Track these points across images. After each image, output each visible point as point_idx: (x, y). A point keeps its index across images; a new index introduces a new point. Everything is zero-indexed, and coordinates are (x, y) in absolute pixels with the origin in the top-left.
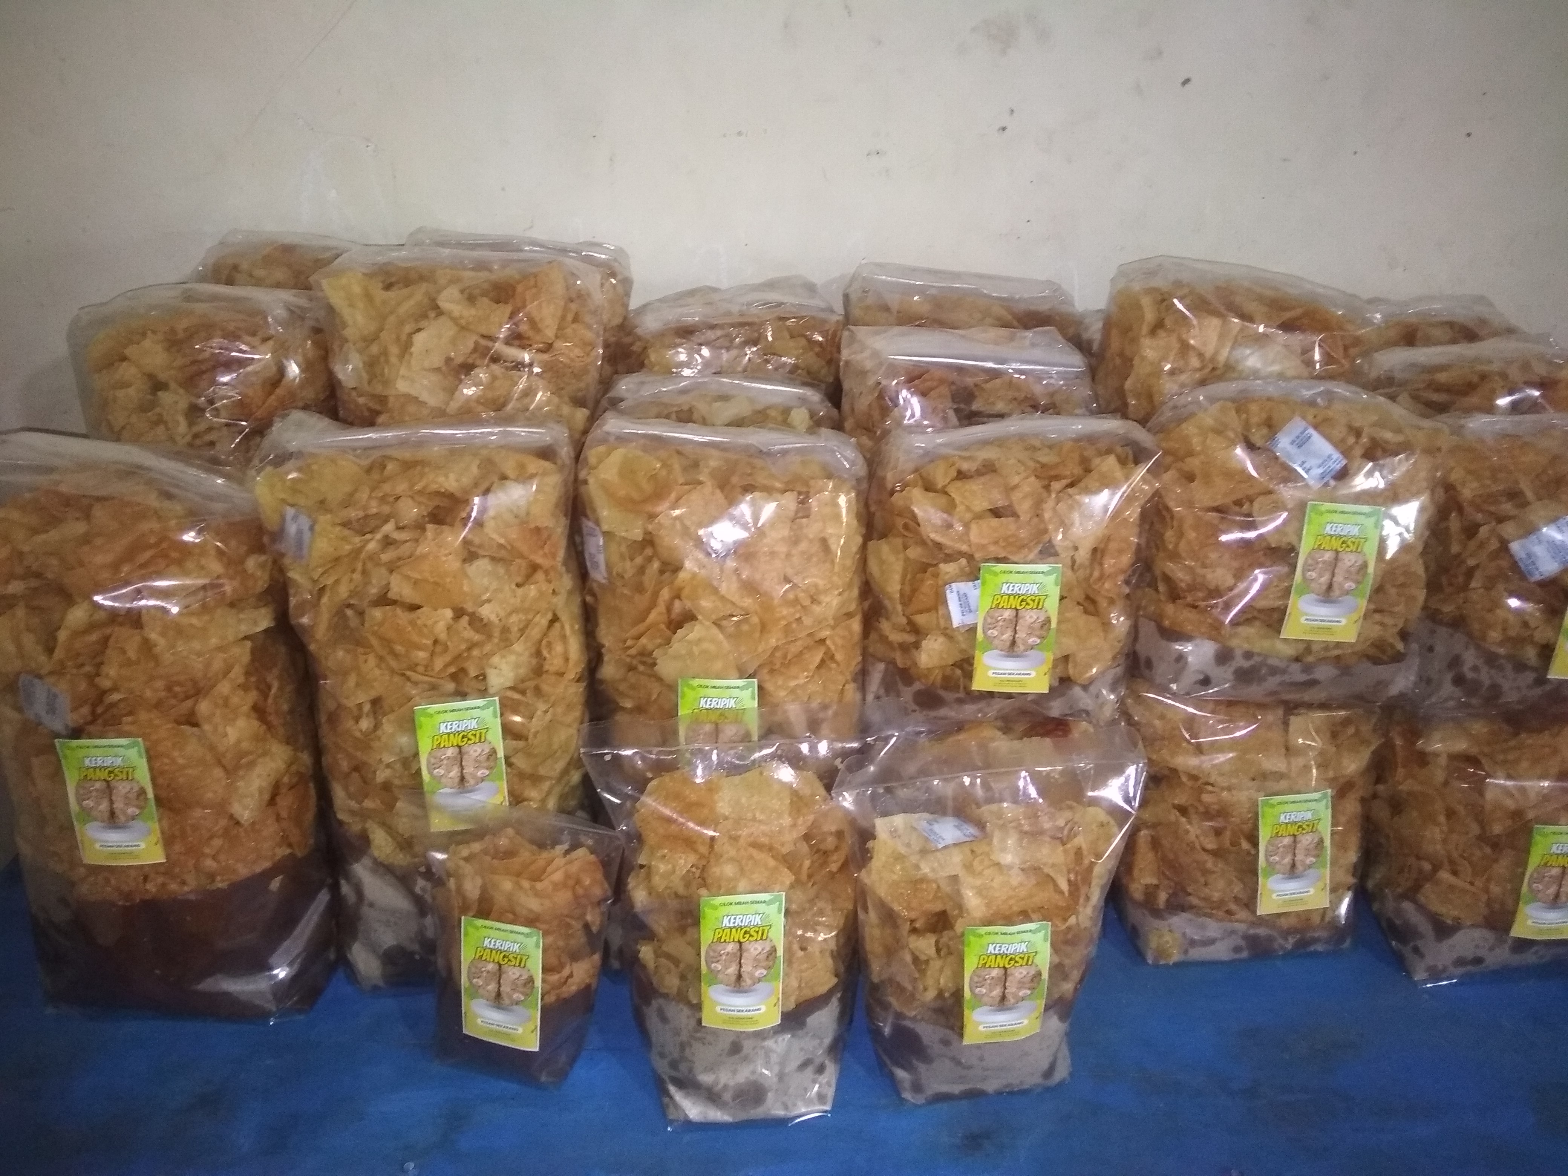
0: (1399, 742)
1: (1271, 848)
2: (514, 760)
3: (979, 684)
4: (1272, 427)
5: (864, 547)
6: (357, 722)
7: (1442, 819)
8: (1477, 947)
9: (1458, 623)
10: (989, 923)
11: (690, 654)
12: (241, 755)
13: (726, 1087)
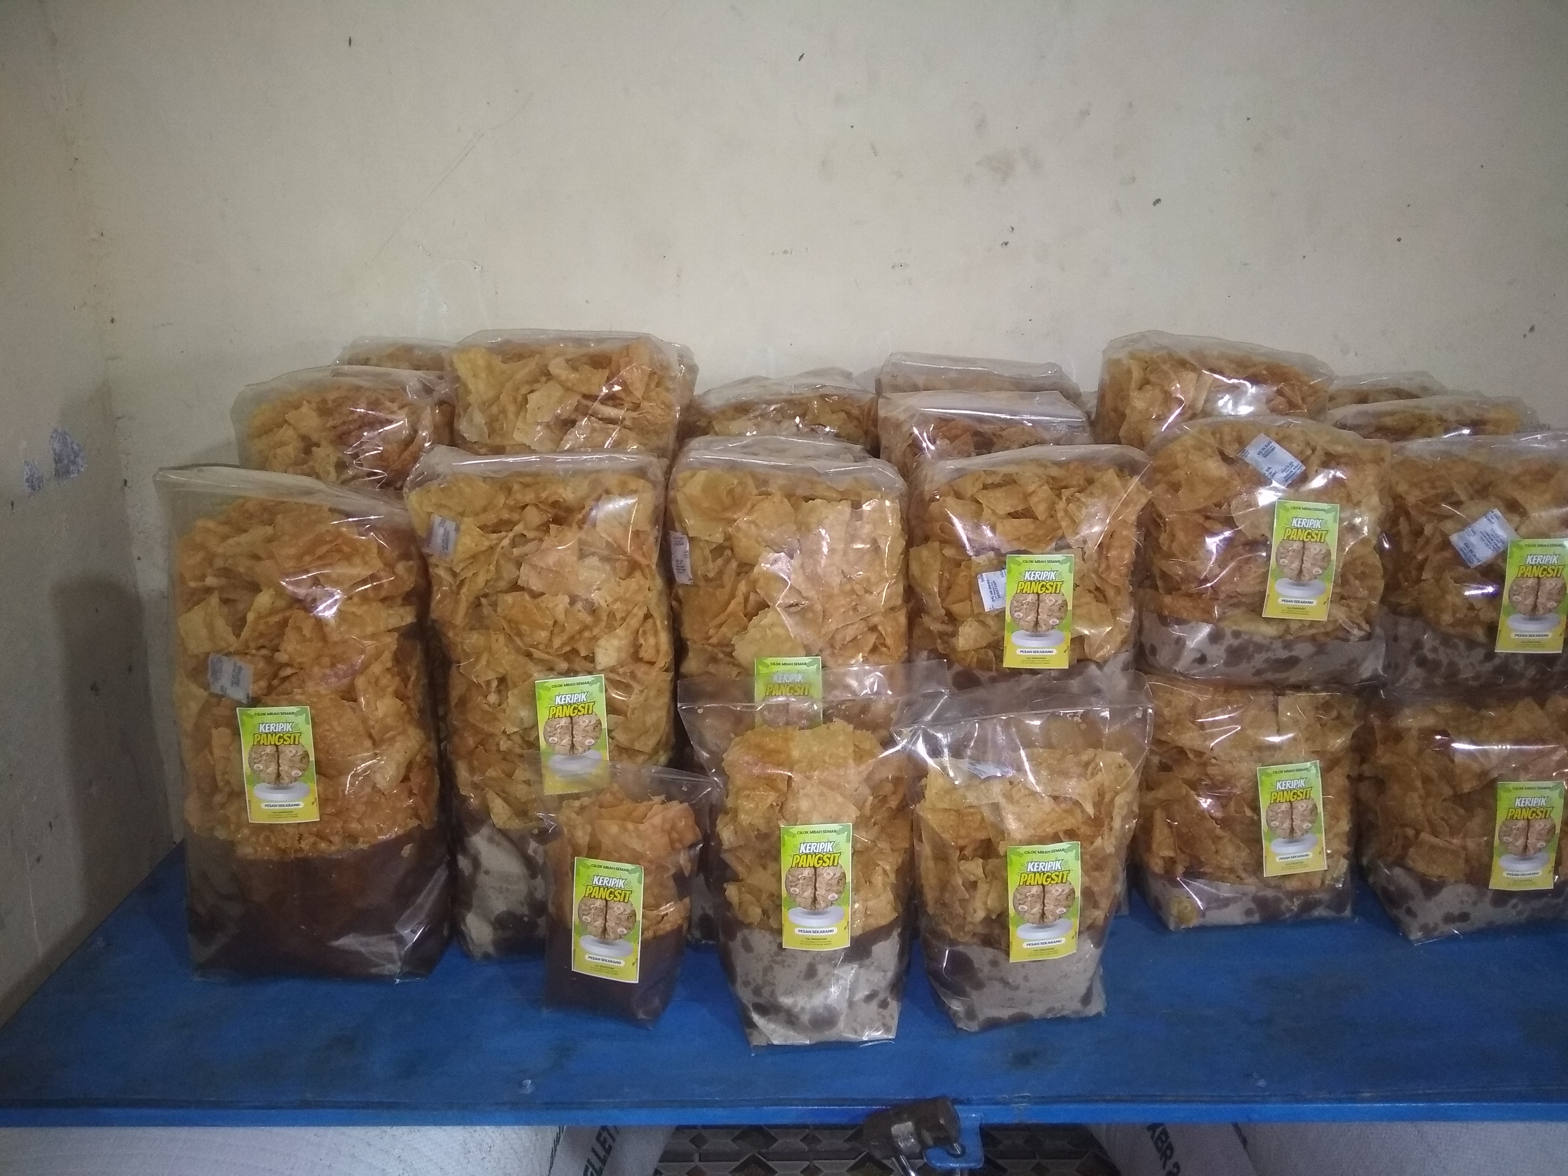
0: (1377, 723)
1: (1271, 813)
2: (614, 734)
3: (1009, 662)
4: (1242, 442)
5: (906, 552)
6: (486, 697)
7: (1419, 784)
8: (1462, 902)
9: (1417, 613)
10: (1029, 843)
11: (764, 637)
12: (386, 729)
13: (803, 1009)
